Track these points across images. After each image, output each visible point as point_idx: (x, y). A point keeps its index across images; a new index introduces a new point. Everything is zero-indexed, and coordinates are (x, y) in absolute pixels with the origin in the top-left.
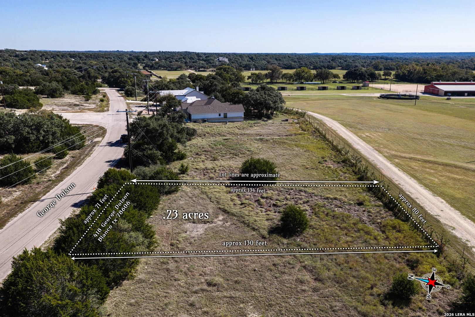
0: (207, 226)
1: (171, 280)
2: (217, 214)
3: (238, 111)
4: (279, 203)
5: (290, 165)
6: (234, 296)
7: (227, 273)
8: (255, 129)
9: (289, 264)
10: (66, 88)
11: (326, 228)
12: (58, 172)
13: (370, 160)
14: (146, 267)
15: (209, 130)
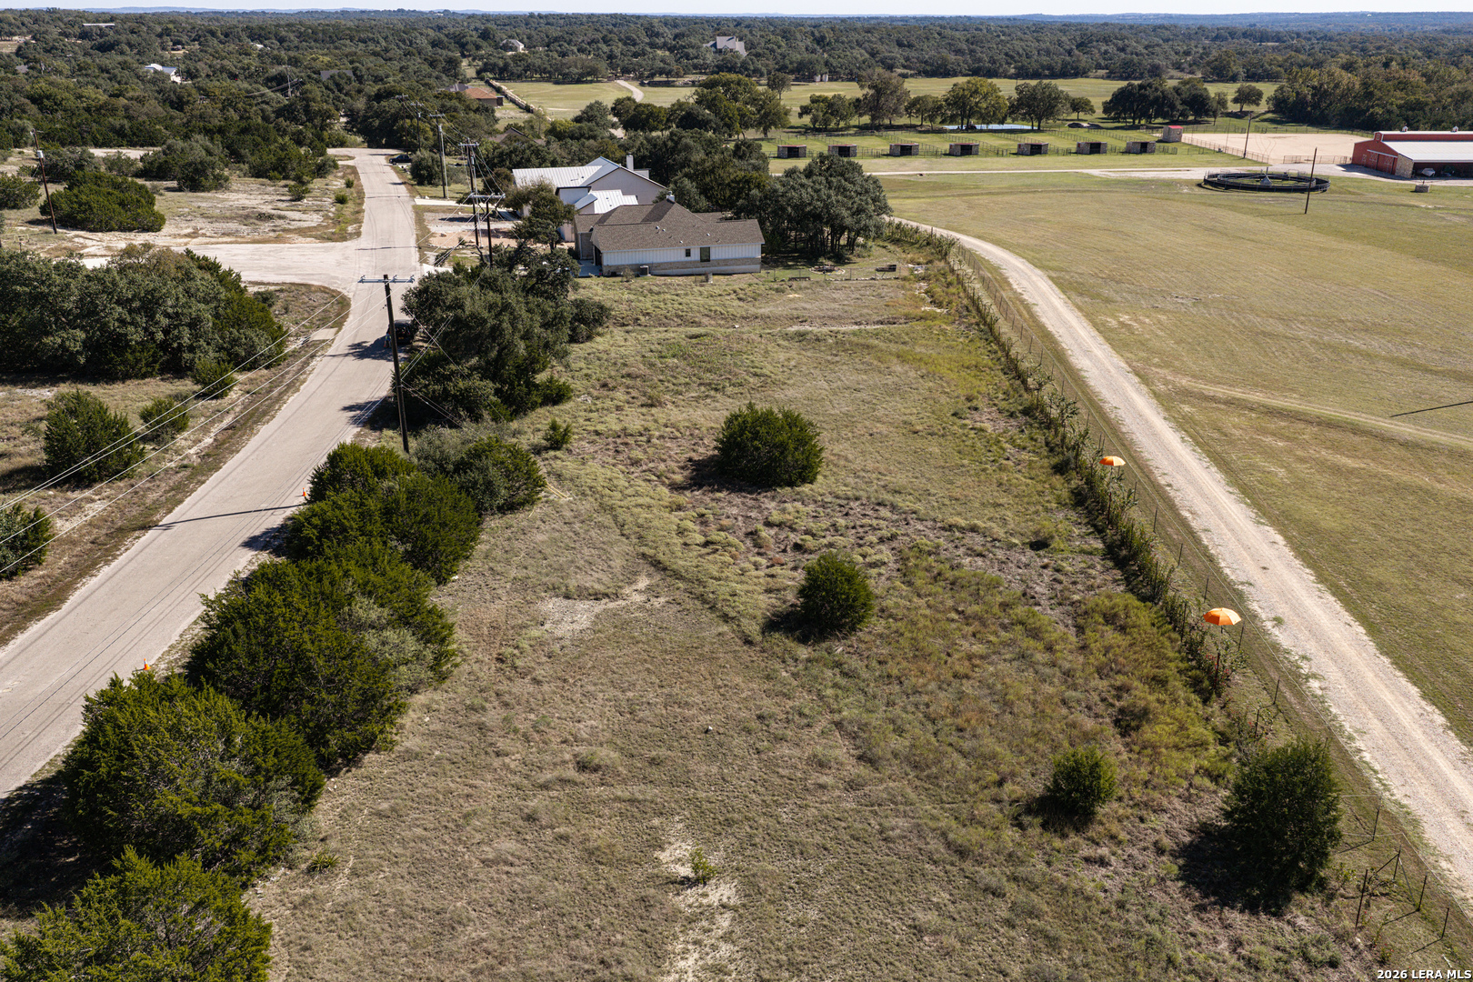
0: (599, 607)
1: (486, 753)
2: (635, 573)
3: (744, 240)
4: (810, 542)
5: (867, 423)
6: (641, 797)
7: (634, 737)
8: (791, 300)
9: (801, 714)
10: (235, 156)
11: (925, 616)
12: (208, 440)
13: (1107, 407)
14: (427, 719)
15: (648, 305)
